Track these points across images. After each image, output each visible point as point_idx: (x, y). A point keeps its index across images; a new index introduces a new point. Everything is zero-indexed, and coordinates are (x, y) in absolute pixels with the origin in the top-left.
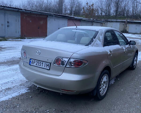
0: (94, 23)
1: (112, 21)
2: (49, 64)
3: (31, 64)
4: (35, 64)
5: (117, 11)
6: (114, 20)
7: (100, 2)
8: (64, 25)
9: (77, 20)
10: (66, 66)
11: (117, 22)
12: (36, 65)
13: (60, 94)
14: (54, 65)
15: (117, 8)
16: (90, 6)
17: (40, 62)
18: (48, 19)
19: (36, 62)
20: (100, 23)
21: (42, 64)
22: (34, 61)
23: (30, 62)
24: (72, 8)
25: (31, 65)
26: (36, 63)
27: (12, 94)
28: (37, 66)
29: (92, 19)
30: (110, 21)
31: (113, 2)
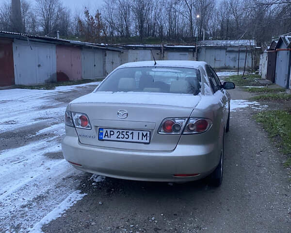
0: (107, 52)
1: (136, 48)
2: (148, 133)
3: (104, 138)
4: (114, 137)
5: (141, 27)
6: (139, 44)
7: (107, 8)
8: (48, 57)
9: (75, 46)
10: (183, 131)
11: (146, 49)
12: (117, 138)
13: (169, 184)
14: (160, 133)
15: (142, 22)
16: (92, 18)
17: (127, 132)
18: (14, 46)
19: (115, 133)
20: (118, 51)
21: (131, 136)
22: (111, 131)
23: (100, 134)
24: (48, 20)
25: (103, 140)
26: (116, 135)
27: (58, 206)
28: (121, 139)
29: (102, 44)
30: (132, 48)
31: (133, 11)
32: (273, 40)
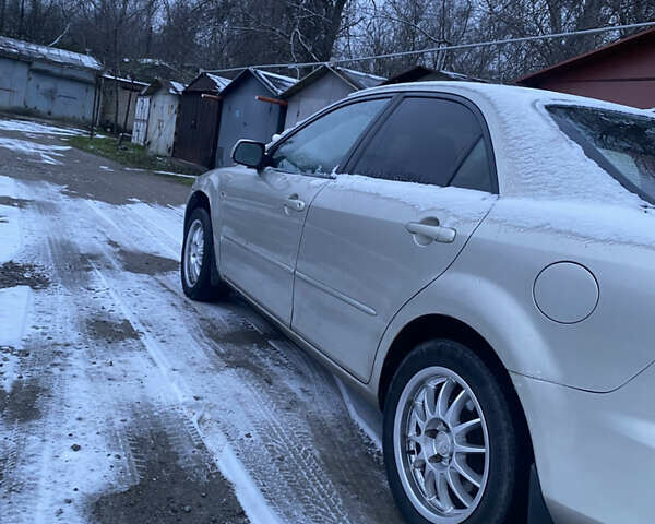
32: (202, 71)
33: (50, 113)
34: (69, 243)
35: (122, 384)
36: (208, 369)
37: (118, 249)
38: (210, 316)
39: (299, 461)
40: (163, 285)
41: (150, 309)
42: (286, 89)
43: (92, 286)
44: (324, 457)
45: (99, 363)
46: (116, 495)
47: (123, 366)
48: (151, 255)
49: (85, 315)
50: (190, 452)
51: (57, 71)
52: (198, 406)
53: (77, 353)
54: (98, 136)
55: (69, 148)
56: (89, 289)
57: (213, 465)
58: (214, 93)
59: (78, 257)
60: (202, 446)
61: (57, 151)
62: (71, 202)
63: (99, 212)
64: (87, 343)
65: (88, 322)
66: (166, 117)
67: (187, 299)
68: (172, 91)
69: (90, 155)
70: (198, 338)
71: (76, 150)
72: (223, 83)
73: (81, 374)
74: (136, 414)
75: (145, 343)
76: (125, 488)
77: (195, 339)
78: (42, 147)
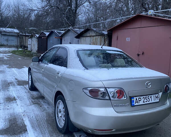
2: (158, 95)
3: (135, 105)
12: (143, 102)
17: (148, 97)
22: (139, 98)
28: (146, 103)
32: (42, 31)
33: (7, 45)
34: (6, 80)
35: (10, 110)
36: (29, 105)
37: (17, 80)
38: (33, 94)
39: (41, 121)
40: (25, 88)
41: (20, 94)
42: (61, 34)
43: (9, 90)
44: (47, 119)
45: (6, 106)
46: (3, 130)
47: (11, 106)
48: (24, 81)
49: (6, 97)
50: (20, 121)
51: (8, 34)
52: (24, 113)
53: (2, 105)
54: (20, 49)
55: (11, 54)
56: (8, 91)
57: (24, 123)
58: (45, 37)
59: (7, 83)
60: (23, 120)
61: (8, 55)
62: (9, 70)
63: (15, 71)
64: (4, 102)
65: (6, 98)
66: (35, 43)
67: (29, 90)
68: (36, 37)
69: (16, 55)
70: (29, 99)
71: (13, 54)
72: (47, 34)
73: (2, 109)
74: (11, 115)
75: (17, 101)
76: (6, 128)
77: (28, 99)
78: (5, 55)
